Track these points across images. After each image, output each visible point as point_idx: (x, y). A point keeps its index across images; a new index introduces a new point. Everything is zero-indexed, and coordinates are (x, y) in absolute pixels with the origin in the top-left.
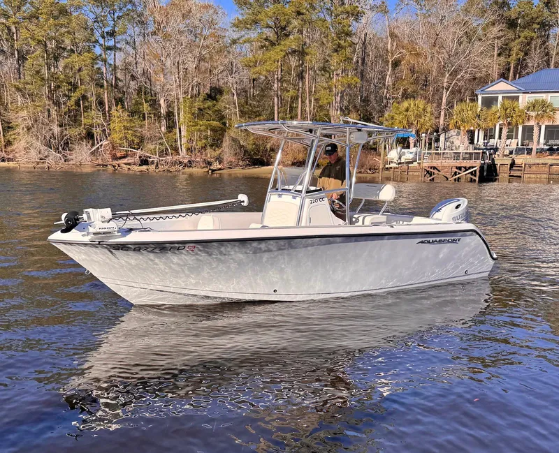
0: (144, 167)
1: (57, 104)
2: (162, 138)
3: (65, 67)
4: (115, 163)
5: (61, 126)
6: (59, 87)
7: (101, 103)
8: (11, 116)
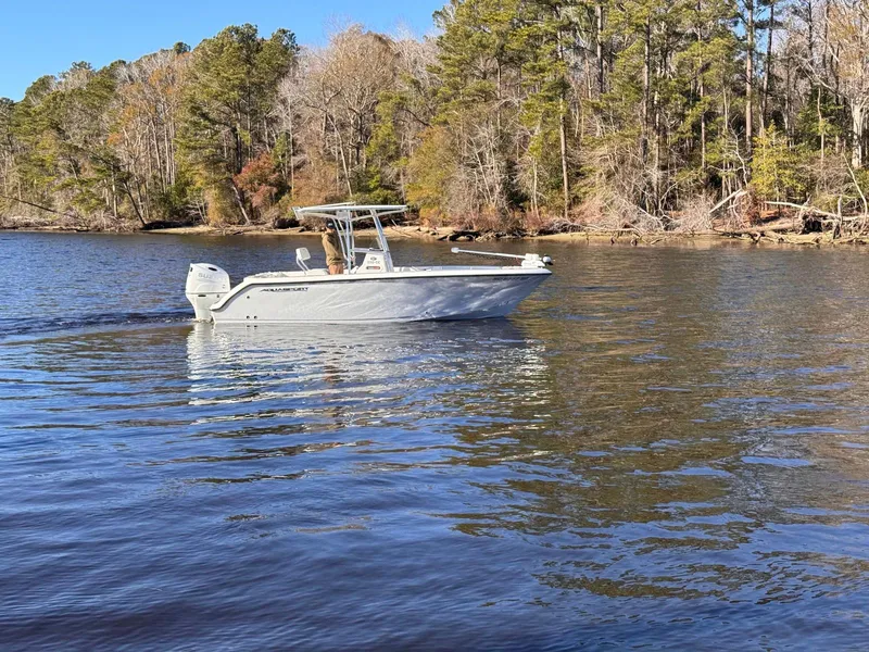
0: (812, 236)
1: (661, 130)
2: (851, 180)
3: (681, 65)
4: (756, 229)
5: (664, 168)
6: (667, 101)
7: (738, 124)
8: (582, 155)
